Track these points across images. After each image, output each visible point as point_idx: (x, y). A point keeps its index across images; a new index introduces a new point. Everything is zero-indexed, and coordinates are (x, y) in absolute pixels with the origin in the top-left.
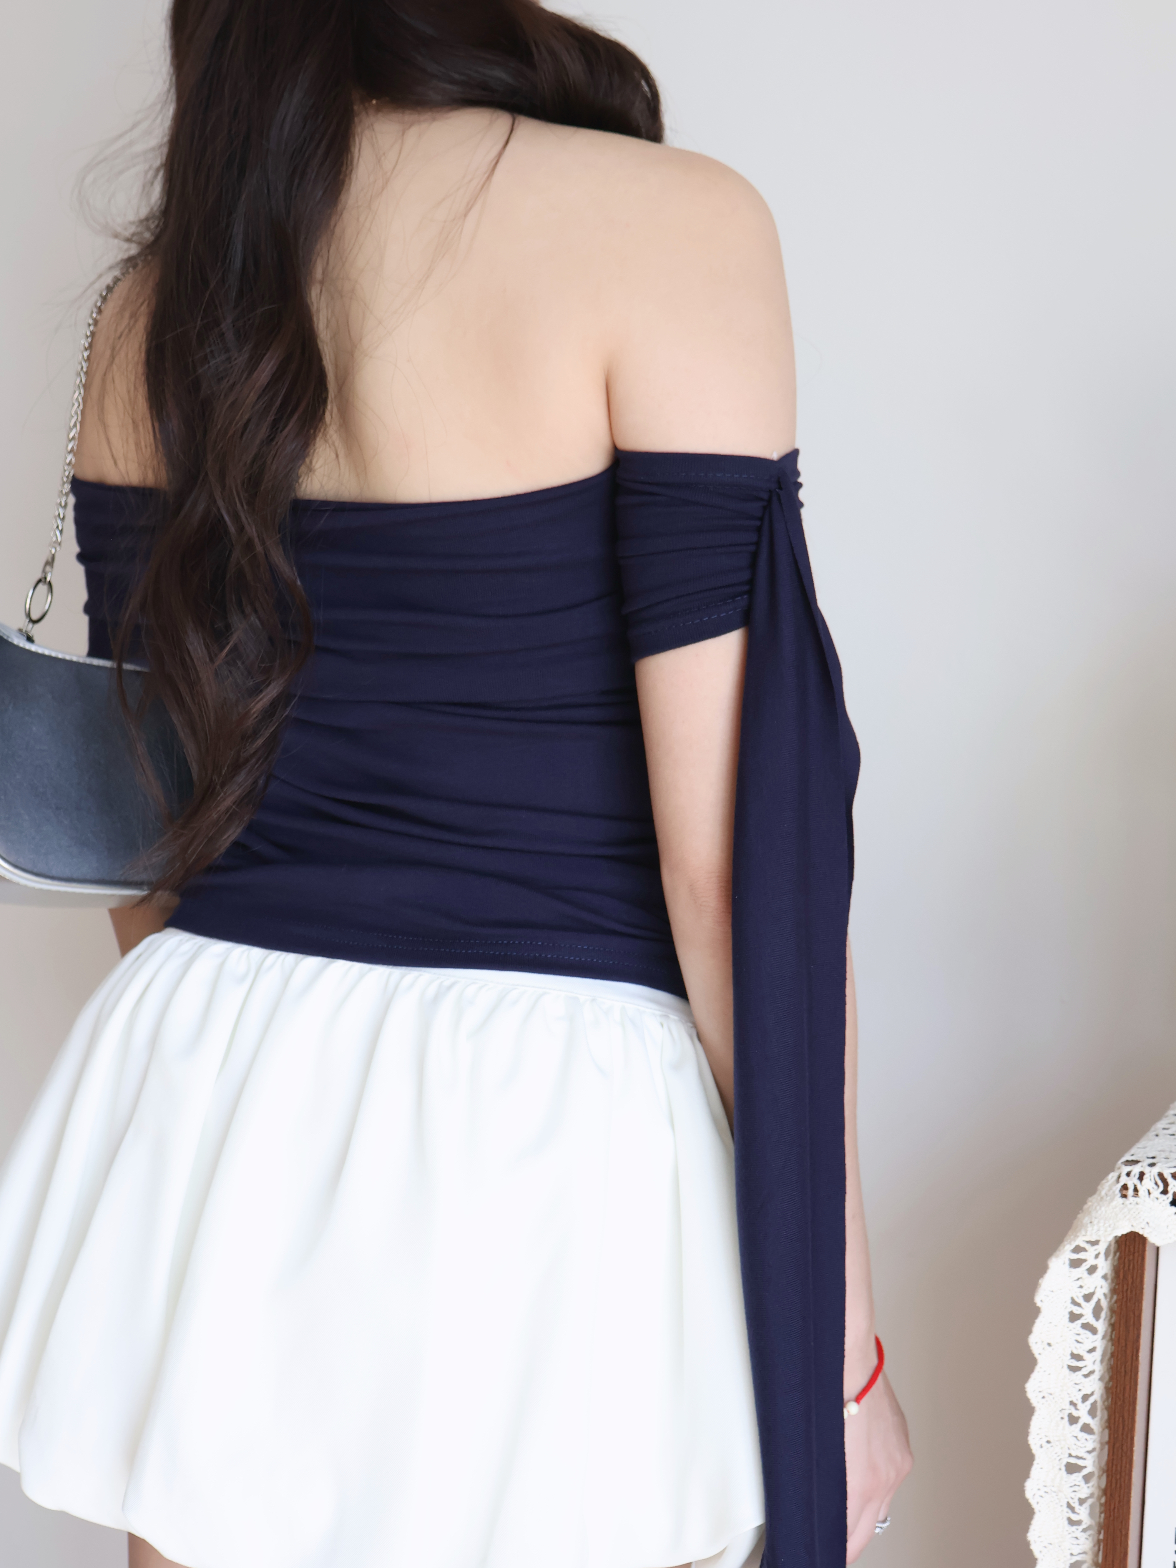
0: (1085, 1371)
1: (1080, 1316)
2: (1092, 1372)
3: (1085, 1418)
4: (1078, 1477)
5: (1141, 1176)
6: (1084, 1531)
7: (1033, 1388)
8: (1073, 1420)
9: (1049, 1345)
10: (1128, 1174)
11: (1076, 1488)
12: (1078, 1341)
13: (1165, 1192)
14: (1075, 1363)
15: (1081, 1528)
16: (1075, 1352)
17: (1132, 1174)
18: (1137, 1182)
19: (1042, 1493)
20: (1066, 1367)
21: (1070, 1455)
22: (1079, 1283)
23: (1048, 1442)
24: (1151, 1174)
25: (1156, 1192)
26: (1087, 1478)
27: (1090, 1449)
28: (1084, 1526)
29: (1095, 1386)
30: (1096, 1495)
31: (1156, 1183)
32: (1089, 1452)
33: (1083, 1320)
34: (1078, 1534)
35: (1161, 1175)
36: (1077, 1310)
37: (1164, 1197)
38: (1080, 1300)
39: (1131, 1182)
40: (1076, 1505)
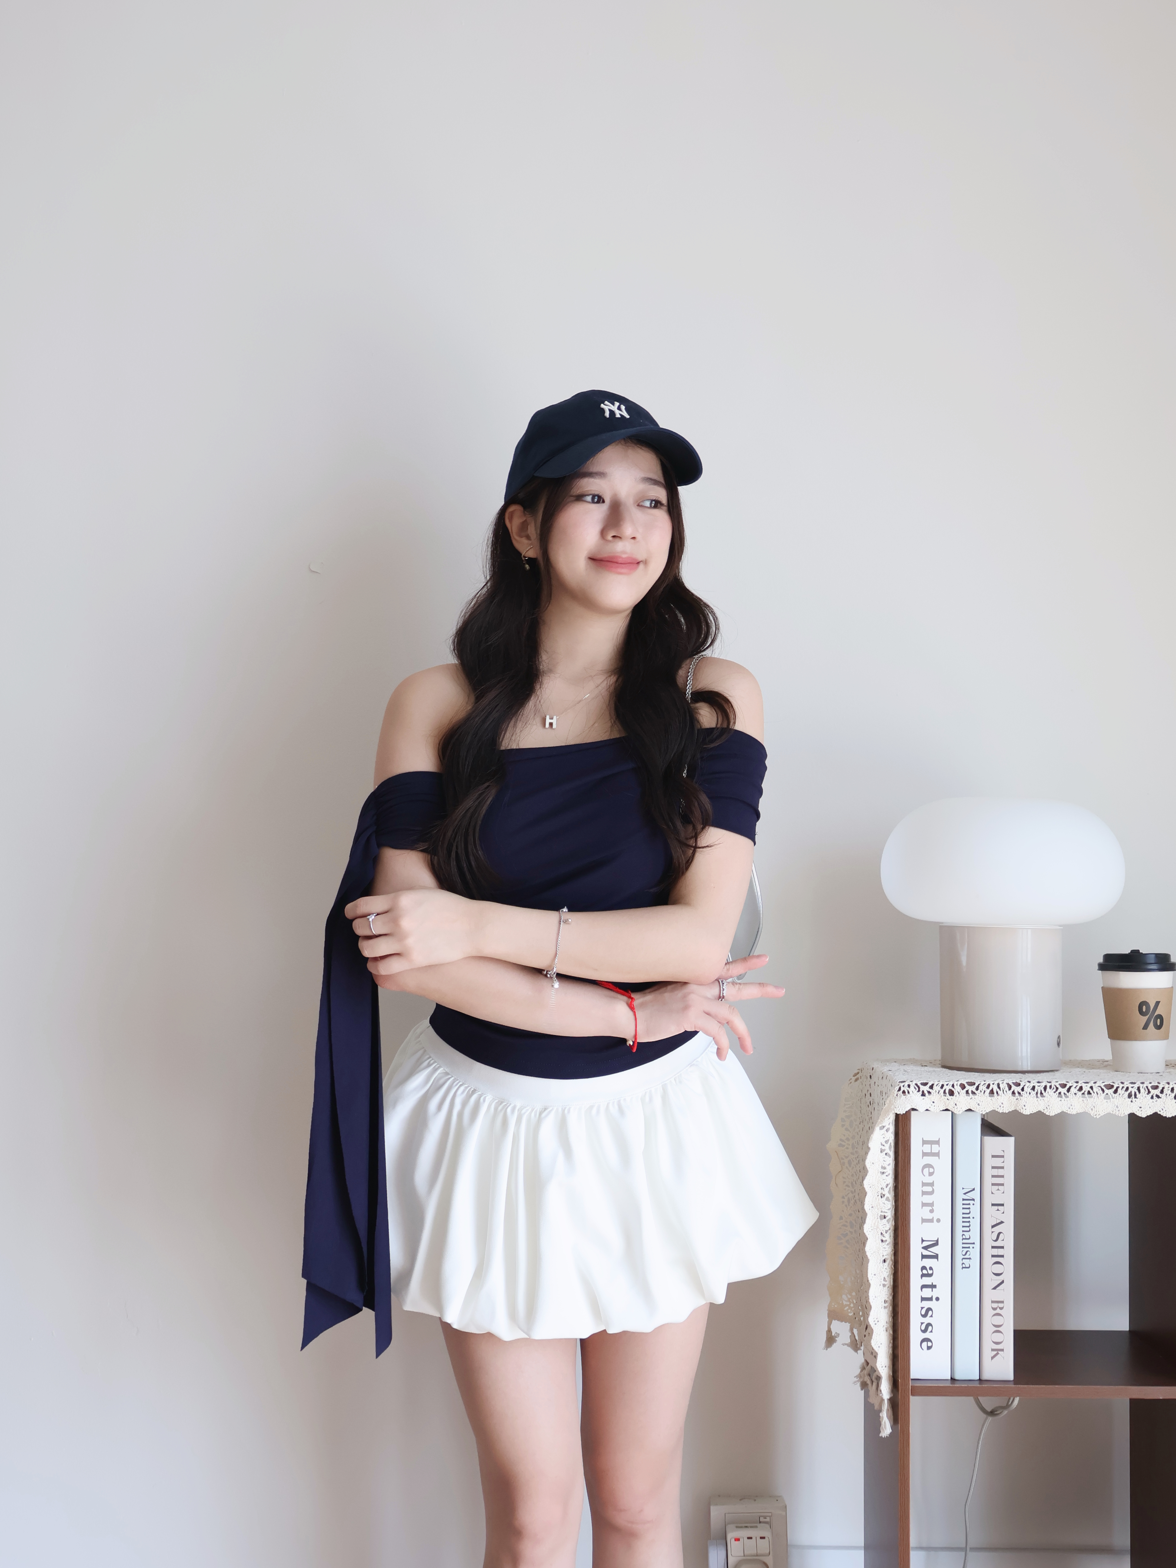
0: (887, 1174)
1: (884, 1150)
2: (889, 1174)
3: (887, 1195)
4: (885, 1221)
5: (909, 1086)
6: (887, 1245)
7: (867, 1183)
8: (882, 1196)
9: (873, 1163)
10: (903, 1086)
11: (884, 1226)
12: (884, 1161)
13: (919, 1091)
14: (883, 1171)
15: (886, 1243)
16: (883, 1166)
17: (905, 1086)
18: (908, 1089)
19: (870, 1230)
20: (879, 1172)
21: (882, 1212)
22: (883, 1136)
23: (872, 1207)
24: (913, 1085)
25: (916, 1092)
26: (888, 1221)
27: (889, 1208)
28: (887, 1242)
29: (890, 1180)
30: (891, 1229)
31: (915, 1088)
32: (889, 1209)
33: (885, 1152)
34: (885, 1246)
35: (916, 1084)
36: (883, 1148)
37: (919, 1093)
38: (884, 1143)
39: (906, 1088)
40: (884, 1233)
